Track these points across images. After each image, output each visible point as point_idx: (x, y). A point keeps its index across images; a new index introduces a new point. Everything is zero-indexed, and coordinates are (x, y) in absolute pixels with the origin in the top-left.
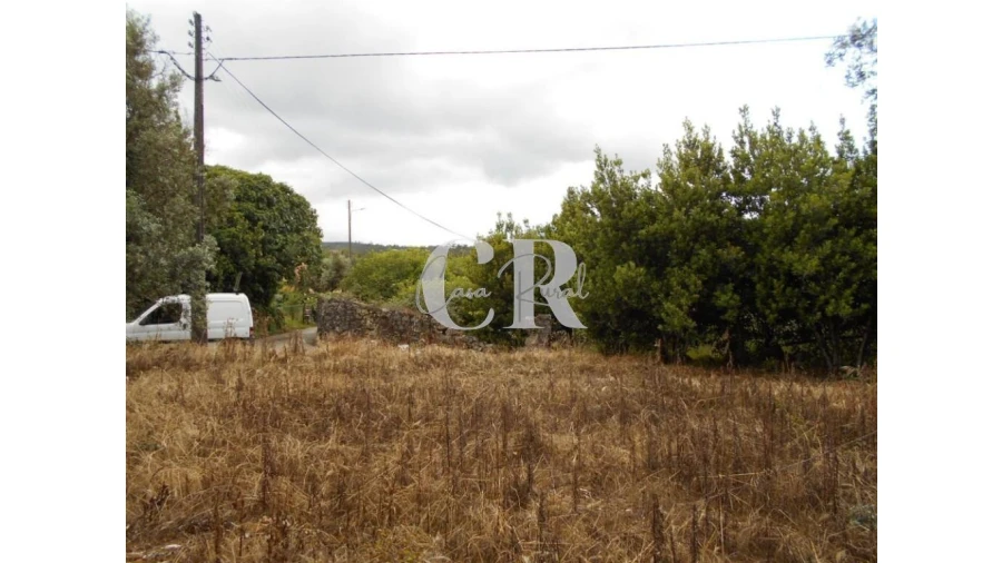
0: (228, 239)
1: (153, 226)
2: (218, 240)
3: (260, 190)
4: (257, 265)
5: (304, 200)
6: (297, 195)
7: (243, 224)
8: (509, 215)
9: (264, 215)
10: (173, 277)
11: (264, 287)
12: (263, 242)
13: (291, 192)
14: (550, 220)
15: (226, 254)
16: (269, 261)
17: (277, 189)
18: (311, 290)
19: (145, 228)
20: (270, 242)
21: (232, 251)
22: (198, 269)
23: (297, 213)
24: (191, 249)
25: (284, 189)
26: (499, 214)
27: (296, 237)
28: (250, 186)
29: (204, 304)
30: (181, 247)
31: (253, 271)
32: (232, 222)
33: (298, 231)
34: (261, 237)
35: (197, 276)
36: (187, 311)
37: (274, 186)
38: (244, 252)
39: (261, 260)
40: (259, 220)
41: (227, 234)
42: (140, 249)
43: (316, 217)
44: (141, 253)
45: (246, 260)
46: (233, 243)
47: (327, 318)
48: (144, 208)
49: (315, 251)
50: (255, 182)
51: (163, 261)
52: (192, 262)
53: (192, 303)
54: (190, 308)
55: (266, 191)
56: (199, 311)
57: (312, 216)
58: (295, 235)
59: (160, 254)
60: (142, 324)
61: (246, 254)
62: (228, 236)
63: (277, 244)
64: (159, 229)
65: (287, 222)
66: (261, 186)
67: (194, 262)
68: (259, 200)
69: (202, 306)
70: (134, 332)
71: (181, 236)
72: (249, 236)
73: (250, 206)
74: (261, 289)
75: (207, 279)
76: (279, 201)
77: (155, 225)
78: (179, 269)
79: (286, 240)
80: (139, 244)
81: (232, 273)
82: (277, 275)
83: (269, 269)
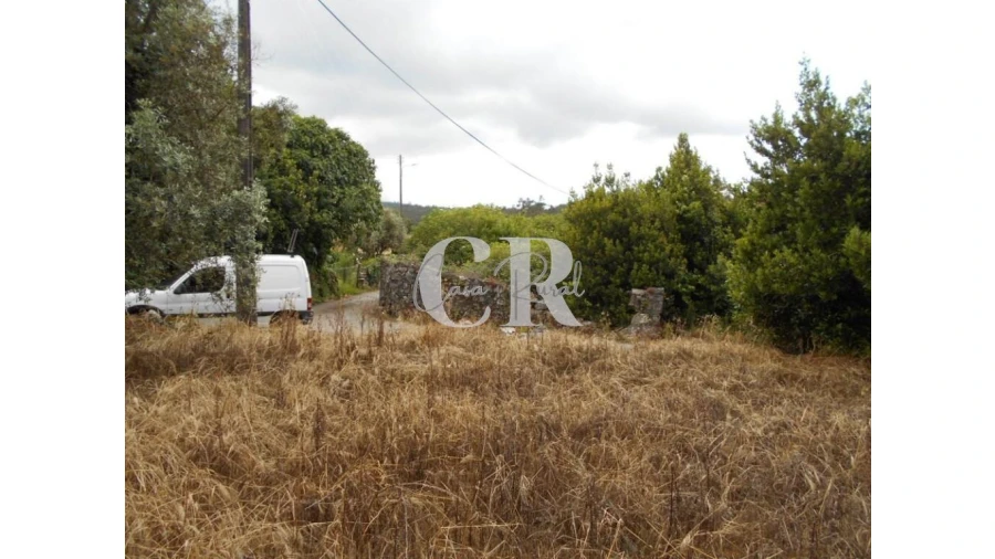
0: (279, 191)
1: (180, 157)
2: (269, 191)
3: (314, 135)
4: (311, 222)
5: (362, 148)
6: (353, 143)
7: (295, 174)
8: (610, 167)
9: (320, 164)
10: (211, 234)
11: (318, 248)
12: (318, 195)
13: (347, 139)
14: (653, 174)
15: (276, 207)
16: (325, 217)
17: (333, 134)
18: (359, 250)
19: (166, 159)
20: (326, 195)
21: (284, 206)
22: (245, 223)
23: (354, 163)
24: (236, 193)
25: (341, 136)
26: (596, 165)
27: (354, 191)
28: (303, 131)
29: (252, 271)
30: (223, 190)
31: (307, 229)
32: (283, 171)
33: (356, 183)
34: (315, 189)
35: (244, 233)
36: (230, 284)
37: (329, 132)
38: (297, 206)
39: (317, 217)
40: (314, 169)
41: (278, 184)
42: (161, 191)
43: (374, 168)
44: (163, 198)
45: (299, 215)
46: (285, 195)
47: (392, 285)
48: (166, 128)
49: (375, 206)
50: (309, 127)
51: (195, 211)
52: (237, 213)
53: (237, 273)
54: (234, 278)
55: (321, 137)
56: (247, 283)
57: (370, 168)
58: (353, 187)
59: (190, 201)
60: (176, 292)
61: (300, 208)
62: (280, 187)
63: (333, 197)
64: (189, 161)
65: (344, 173)
66: (315, 131)
67: (241, 213)
68: (312, 148)
69: (250, 276)
70: (167, 303)
71: (222, 177)
72: (302, 188)
73: (304, 154)
74: (315, 250)
75: (257, 239)
76: (336, 149)
77: (181, 155)
78: (220, 222)
79: (343, 193)
80: (161, 185)
81: (284, 230)
82: (333, 233)
83: (324, 227)
